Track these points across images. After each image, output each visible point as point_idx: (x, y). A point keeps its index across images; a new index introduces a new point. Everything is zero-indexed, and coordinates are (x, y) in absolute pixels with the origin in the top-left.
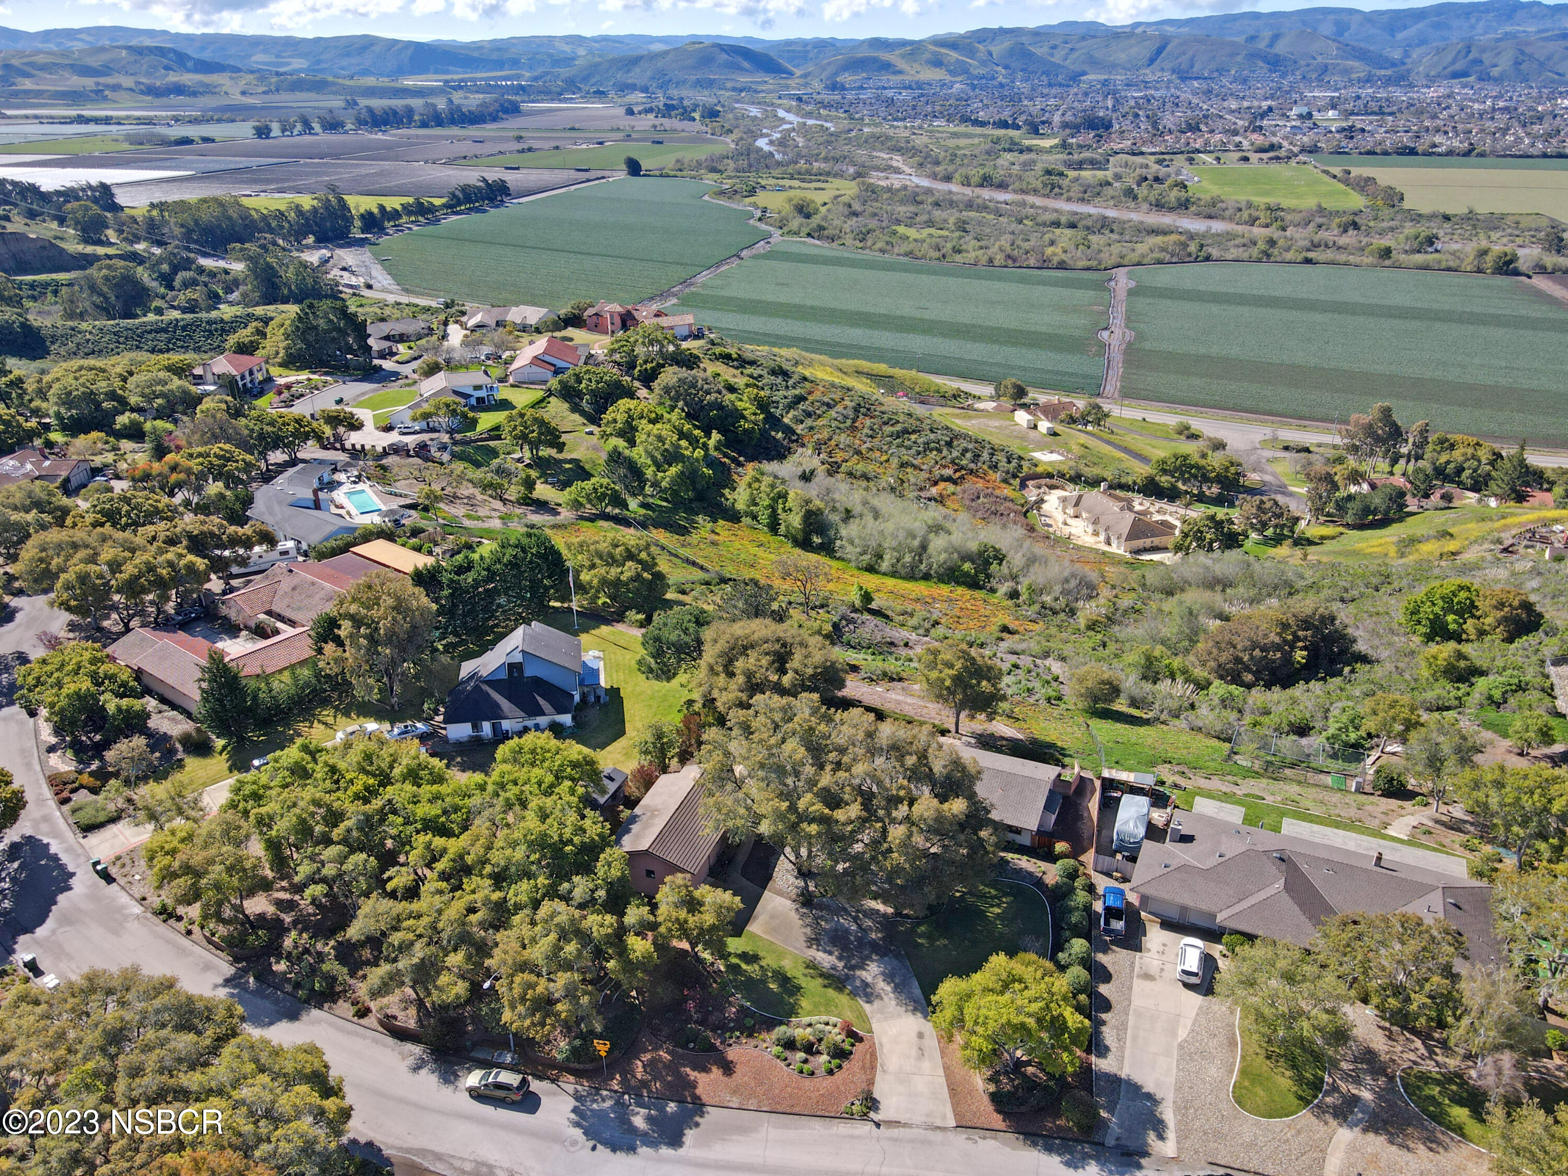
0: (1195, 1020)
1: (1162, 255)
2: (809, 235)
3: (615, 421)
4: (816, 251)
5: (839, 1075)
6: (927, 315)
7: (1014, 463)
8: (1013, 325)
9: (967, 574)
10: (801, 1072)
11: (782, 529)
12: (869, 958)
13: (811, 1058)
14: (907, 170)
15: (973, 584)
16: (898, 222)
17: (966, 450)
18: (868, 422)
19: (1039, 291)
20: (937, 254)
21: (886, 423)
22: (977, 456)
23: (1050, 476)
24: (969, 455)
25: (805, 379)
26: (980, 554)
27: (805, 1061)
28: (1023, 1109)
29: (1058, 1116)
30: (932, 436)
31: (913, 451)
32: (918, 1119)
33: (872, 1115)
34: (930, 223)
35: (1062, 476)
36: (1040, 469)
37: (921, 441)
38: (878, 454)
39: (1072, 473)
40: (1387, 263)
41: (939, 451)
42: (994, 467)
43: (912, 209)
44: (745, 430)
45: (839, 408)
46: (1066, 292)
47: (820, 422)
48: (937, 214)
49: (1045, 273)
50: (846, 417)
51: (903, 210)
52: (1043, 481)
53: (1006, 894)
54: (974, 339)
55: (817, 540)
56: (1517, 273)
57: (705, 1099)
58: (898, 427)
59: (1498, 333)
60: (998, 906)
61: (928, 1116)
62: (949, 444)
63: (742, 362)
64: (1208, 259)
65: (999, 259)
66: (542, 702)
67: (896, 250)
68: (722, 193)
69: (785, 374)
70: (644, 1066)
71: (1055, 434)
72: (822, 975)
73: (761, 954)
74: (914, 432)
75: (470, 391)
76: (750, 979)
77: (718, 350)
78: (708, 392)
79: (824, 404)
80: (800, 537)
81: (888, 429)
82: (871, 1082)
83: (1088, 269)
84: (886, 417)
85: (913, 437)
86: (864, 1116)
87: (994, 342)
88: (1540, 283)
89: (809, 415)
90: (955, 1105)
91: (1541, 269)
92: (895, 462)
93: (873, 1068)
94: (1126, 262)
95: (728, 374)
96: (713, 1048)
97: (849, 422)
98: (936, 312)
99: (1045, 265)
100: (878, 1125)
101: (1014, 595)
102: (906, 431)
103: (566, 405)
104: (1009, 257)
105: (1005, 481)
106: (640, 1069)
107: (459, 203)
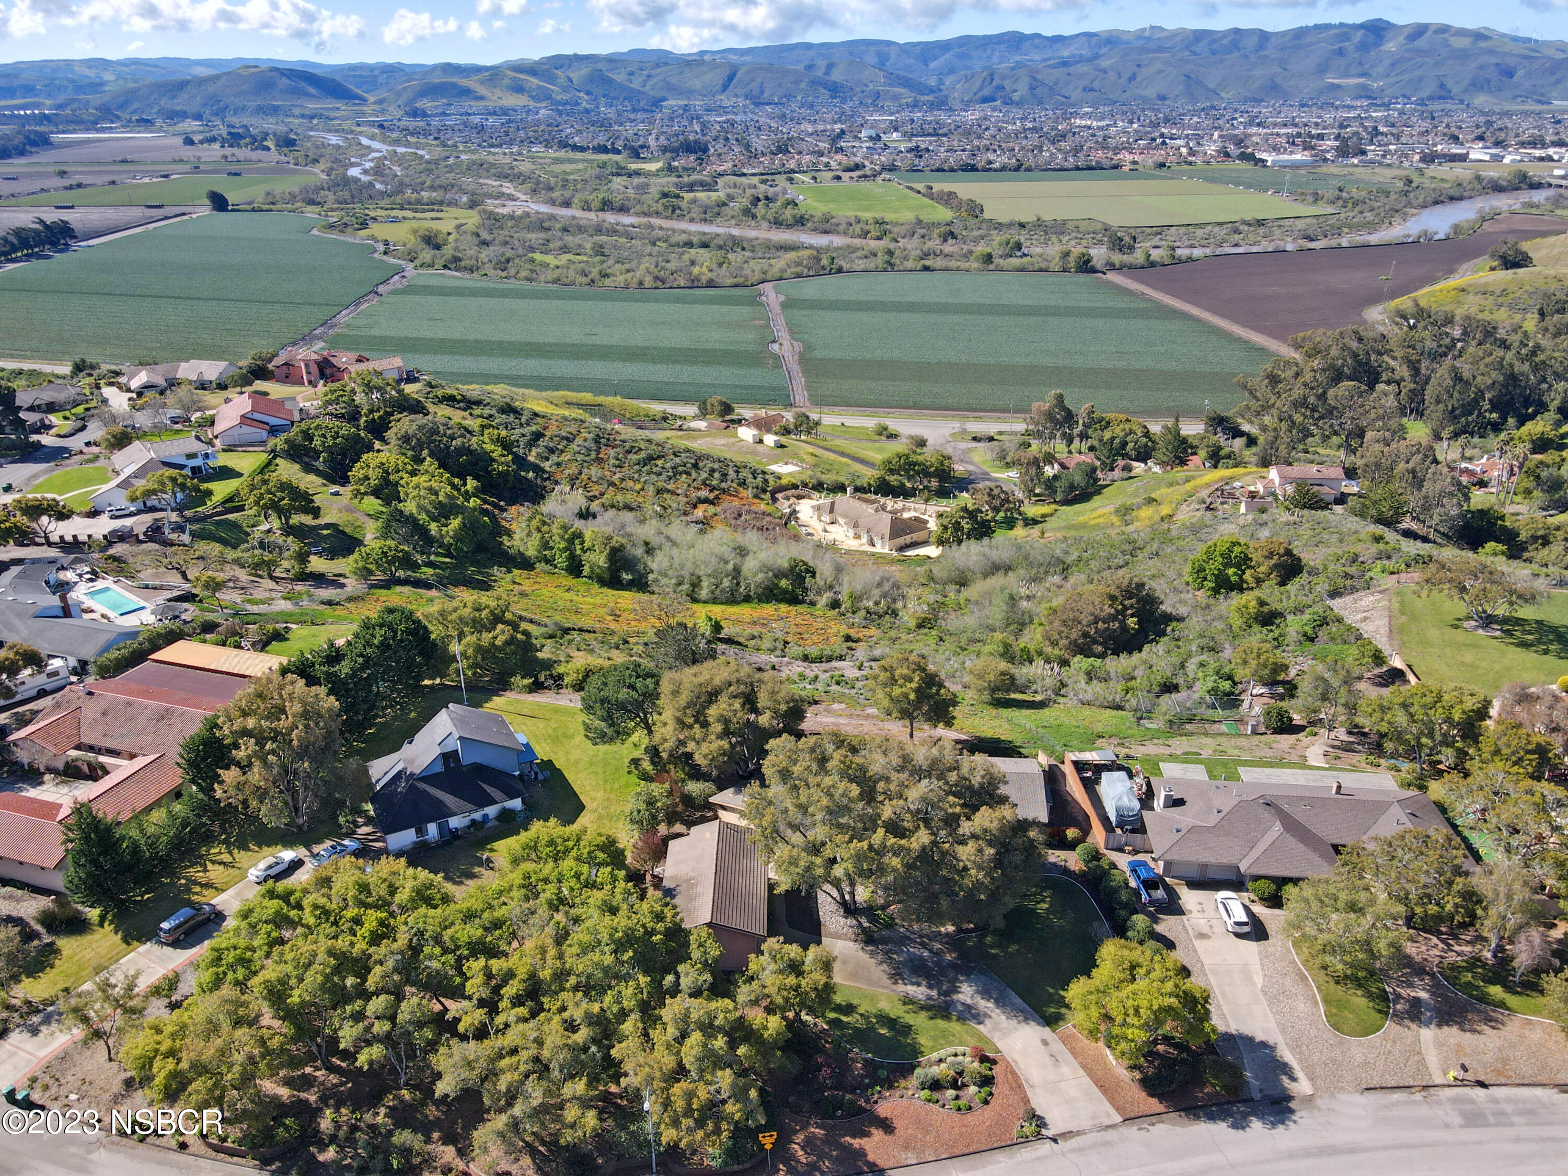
0: (1263, 966)
1: (799, 269)
2: (445, 267)
3: (367, 478)
4: (458, 283)
5: (993, 1102)
6: (598, 341)
7: (759, 479)
8: (687, 345)
9: (785, 591)
10: (959, 1109)
11: (586, 570)
12: (956, 980)
13: (961, 1093)
14: (524, 197)
15: (794, 600)
16: (532, 249)
17: (713, 471)
18: (612, 452)
19: (698, 310)
20: (585, 280)
21: (629, 452)
22: (725, 475)
23: (795, 487)
24: (717, 475)
25: (536, 415)
26: (792, 569)
27: (957, 1098)
28: (1173, 1086)
29: (1204, 1085)
30: (677, 460)
31: (663, 477)
32: (1086, 1124)
33: (1044, 1132)
34: (565, 249)
35: (805, 485)
36: (784, 482)
37: (668, 465)
38: (631, 484)
39: (814, 481)
40: (991, 267)
41: (688, 474)
42: (743, 483)
43: (543, 235)
44: (499, 473)
45: (579, 441)
46: (724, 309)
47: (565, 457)
48: (569, 239)
49: (697, 292)
50: (589, 450)
51: (535, 237)
52: (790, 493)
53: (1044, 889)
54: (653, 360)
55: (626, 577)
56: (1094, 271)
57: (881, 1163)
58: (643, 455)
59: (1100, 323)
60: (1043, 901)
61: (1093, 1118)
62: (695, 466)
63: (469, 404)
64: (840, 271)
65: (648, 281)
66: (490, 790)
67: (542, 278)
68: (331, 227)
69: (516, 412)
70: (803, 1148)
71: (782, 446)
72: (922, 1008)
73: (855, 1002)
74: (659, 457)
75: (182, 461)
76: (857, 1030)
77: (440, 393)
78: (453, 438)
79: (563, 438)
80: (606, 576)
81: (633, 457)
82: (1026, 1101)
83: (736, 286)
84: (628, 445)
85: (660, 462)
86: (1039, 1136)
87: (674, 362)
88: (1112, 276)
89: (552, 451)
90: (1112, 1101)
91: (1112, 267)
92: (651, 490)
93: (1020, 1086)
94: (769, 277)
95: (457, 416)
96: (862, 1110)
97: (593, 455)
98: (604, 337)
99: (694, 284)
100: (1055, 1140)
101: (835, 604)
102: (650, 458)
103: (297, 467)
104: (657, 278)
105: (756, 496)
106: (800, 1153)
107: (14, 249)
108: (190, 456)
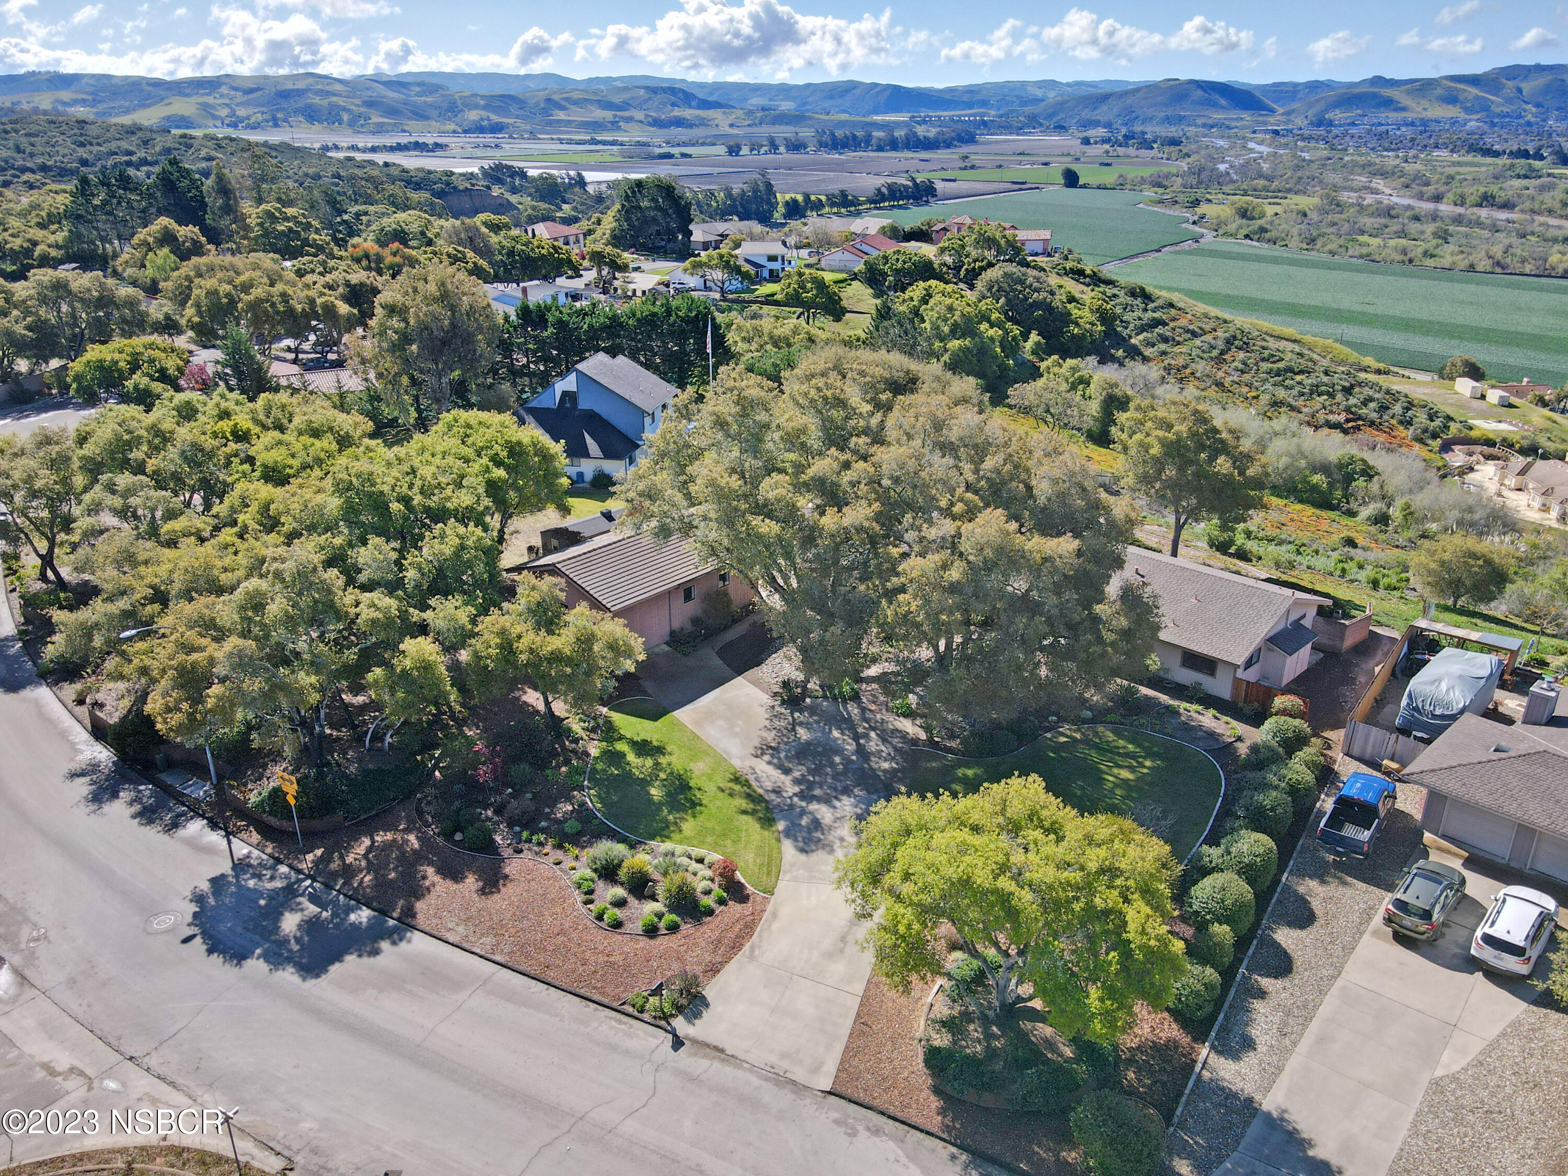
0: (1494, 1045)
2: (1247, 236)
3: (912, 299)
4: (1251, 251)
5: (664, 942)
6: (1370, 310)
7: (1438, 422)
10: (600, 917)
12: (847, 791)
13: (633, 901)
14: (1388, 191)
15: (1323, 502)
16: (1362, 232)
17: (1371, 399)
18: (1241, 355)
19: (1530, 296)
20: (1401, 258)
21: (1263, 360)
22: (1383, 408)
23: (1490, 443)
24: (1372, 405)
25: (1171, 305)
26: (1341, 466)
27: (620, 903)
28: (988, 1099)
30: (1325, 379)
31: (1295, 392)
32: (760, 1056)
33: (679, 1023)
34: (1402, 234)
35: (1511, 446)
36: (1474, 434)
37: (1308, 382)
38: (1245, 390)
39: (1525, 443)
41: (1332, 395)
42: (1407, 423)
43: (1383, 221)
44: (1074, 336)
45: (1208, 338)
47: (1177, 349)
48: (1414, 227)
49: (1544, 280)
50: (1213, 347)
51: (1368, 222)
52: (1479, 448)
53: (1150, 755)
54: (1428, 333)
58: (1281, 365)
60: (1131, 768)
61: (784, 1056)
62: (1348, 391)
63: (1096, 280)
65: (1484, 265)
66: (589, 440)
67: (1350, 253)
68: (1161, 202)
69: (1147, 297)
70: (369, 850)
71: (1511, 406)
72: (752, 797)
73: (669, 748)
74: (1301, 372)
75: (763, 261)
76: (627, 777)
77: (1069, 265)
78: (1037, 290)
79: (1188, 331)
81: (1265, 366)
82: (714, 970)
84: (1267, 353)
85: (1298, 378)
86: (662, 1020)
89: (1165, 340)
90: (850, 1052)
92: (1265, 399)
93: (736, 946)
95: (1072, 286)
96: (490, 847)
97: (1215, 353)
98: (1381, 307)
99: (1545, 272)
100: (678, 1043)
101: (1382, 520)
102: (1290, 370)
103: (870, 291)
104: (1498, 264)
105: (1421, 441)
106: (361, 850)
107: (883, 199)
108: (772, 258)
